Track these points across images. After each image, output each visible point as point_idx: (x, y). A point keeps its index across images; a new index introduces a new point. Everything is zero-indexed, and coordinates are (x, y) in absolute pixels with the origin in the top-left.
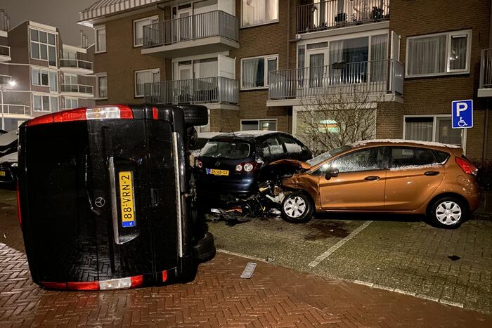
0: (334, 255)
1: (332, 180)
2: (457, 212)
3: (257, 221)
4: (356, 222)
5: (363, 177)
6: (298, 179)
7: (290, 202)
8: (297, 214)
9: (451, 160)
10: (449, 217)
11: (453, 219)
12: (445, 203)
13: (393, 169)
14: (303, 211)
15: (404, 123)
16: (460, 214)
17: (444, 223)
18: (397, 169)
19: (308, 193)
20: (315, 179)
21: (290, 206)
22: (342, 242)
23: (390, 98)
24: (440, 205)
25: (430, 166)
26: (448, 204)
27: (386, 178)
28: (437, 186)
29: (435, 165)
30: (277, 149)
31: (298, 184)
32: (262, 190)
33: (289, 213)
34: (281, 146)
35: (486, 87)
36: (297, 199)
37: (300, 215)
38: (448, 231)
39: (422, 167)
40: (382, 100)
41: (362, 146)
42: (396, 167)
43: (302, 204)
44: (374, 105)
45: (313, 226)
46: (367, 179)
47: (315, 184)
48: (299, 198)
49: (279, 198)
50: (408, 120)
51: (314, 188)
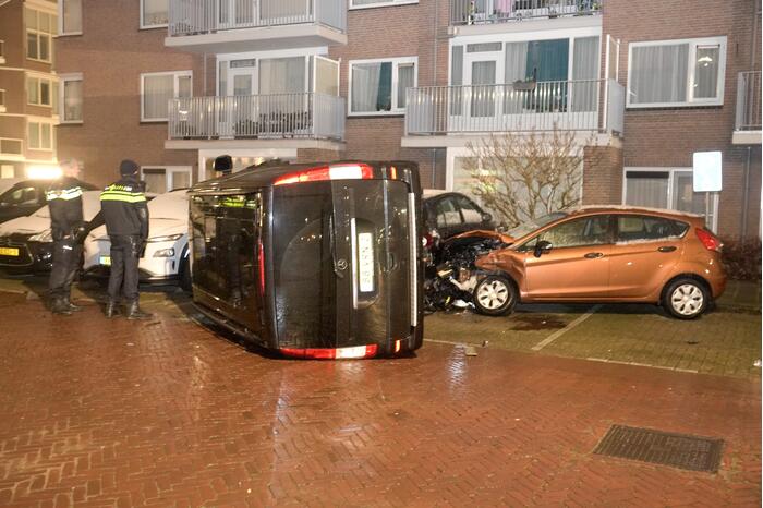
1: (544, 258)
2: (697, 299)
3: (441, 314)
4: (570, 315)
5: (582, 254)
6: (498, 257)
7: (486, 289)
8: (496, 304)
9: (691, 233)
10: (687, 305)
11: (693, 308)
12: (683, 287)
13: (619, 243)
14: (505, 300)
15: (625, 179)
16: (701, 300)
17: (682, 312)
18: (625, 243)
19: (512, 280)
20: (518, 257)
21: (486, 294)
22: (559, 333)
23: (605, 140)
24: (677, 290)
25: (664, 239)
26: (686, 289)
27: (611, 255)
28: (671, 267)
29: (672, 238)
30: (452, 218)
31: (498, 265)
32: (442, 273)
33: (485, 303)
34: (458, 214)
36: (495, 285)
37: (501, 304)
38: (687, 322)
39: (655, 240)
40: (593, 144)
41: (579, 214)
42: (623, 240)
43: (503, 291)
44: (581, 153)
45: (517, 319)
46: (587, 256)
47: (521, 265)
48: (498, 283)
49: (468, 284)
50: (631, 175)
51: (519, 269)
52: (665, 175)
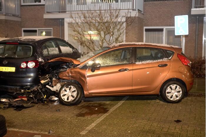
0: (99, 126)
1: (97, 72)
2: (179, 92)
3: (40, 106)
4: (113, 102)
5: (117, 70)
6: (71, 73)
7: (65, 91)
8: (71, 99)
9: (175, 57)
10: (174, 95)
11: (177, 97)
12: (171, 86)
13: (137, 63)
14: (75, 96)
15: (144, 32)
16: (181, 92)
17: (172, 99)
18: (140, 63)
19: (80, 85)
20: (82, 72)
21: (66, 93)
22: (103, 117)
23: (134, 14)
24: (169, 87)
25: (161, 60)
26: (173, 87)
27: (133, 70)
28: (165, 75)
29: (165, 59)
30: (54, 51)
31: (72, 77)
32: (42, 82)
33: (65, 98)
34: (57, 49)
35: (196, 7)
36: (70, 88)
37: (73, 99)
38: (174, 104)
39: (157, 61)
40: (129, 16)
41: (116, 47)
42: (139, 61)
43: (75, 91)
44: (124, 19)
45: (83, 107)
46: (120, 71)
47: (84, 76)
48: (72, 87)
49: (57, 87)
50: (147, 30)
51: (83, 79)
52: (162, 30)
